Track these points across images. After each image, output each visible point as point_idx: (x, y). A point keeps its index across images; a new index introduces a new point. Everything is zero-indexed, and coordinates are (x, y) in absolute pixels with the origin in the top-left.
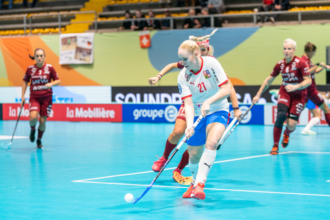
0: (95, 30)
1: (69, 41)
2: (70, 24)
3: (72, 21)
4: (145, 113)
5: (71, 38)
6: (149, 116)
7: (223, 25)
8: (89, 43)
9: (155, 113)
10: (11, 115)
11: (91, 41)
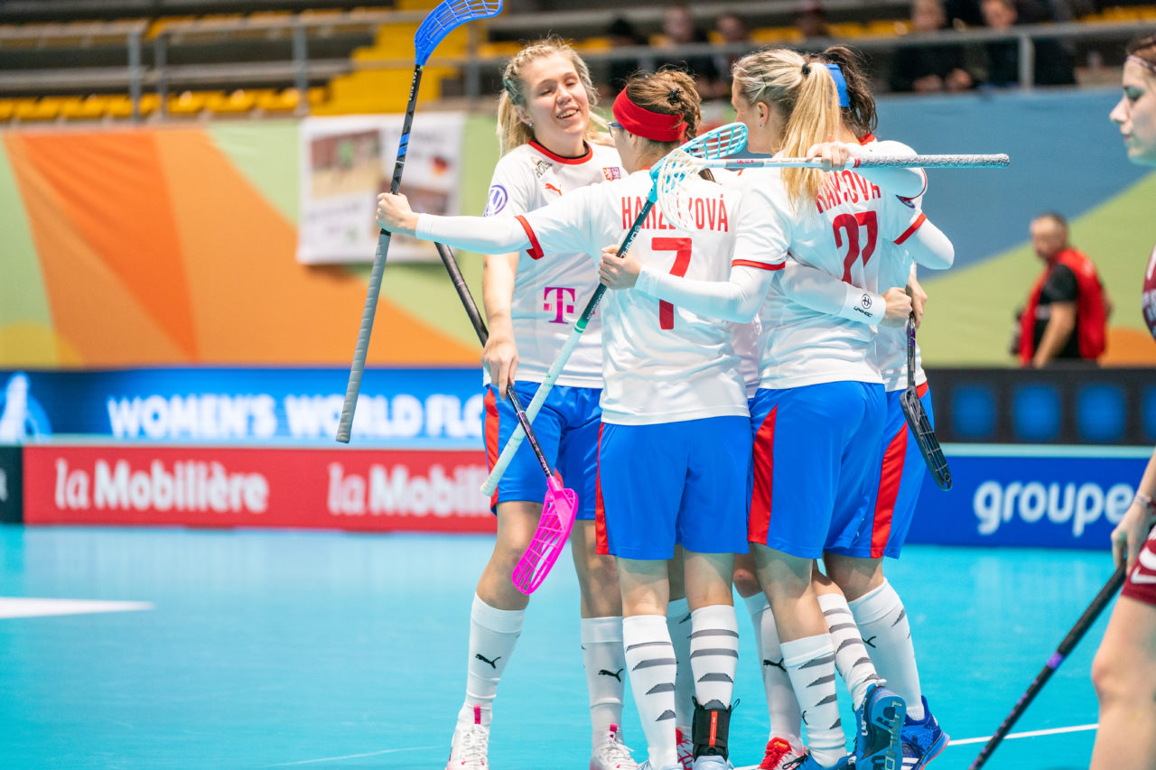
0: (465, 103)
1: (345, 150)
2: (349, 73)
3: (362, 57)
4: (1033, 502)
5: (356, 137)
6: (1058, 516)
7: (1081, 75)
8: (441, 163)
9: (1090, 503)
10: (66, 502)
11: (448, 150)
